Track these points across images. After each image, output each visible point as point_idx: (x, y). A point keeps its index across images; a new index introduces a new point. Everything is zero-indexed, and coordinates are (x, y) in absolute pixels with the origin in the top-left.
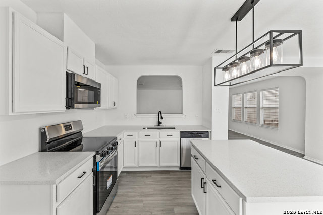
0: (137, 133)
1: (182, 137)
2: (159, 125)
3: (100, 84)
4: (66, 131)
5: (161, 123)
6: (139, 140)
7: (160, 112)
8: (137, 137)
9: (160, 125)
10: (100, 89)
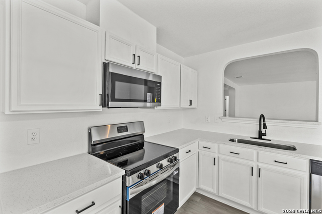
0: (216, 145)
1: (312, 172)
2: (260, 138)
3: (160, 77)
4: (118, 133)
5: (265, 135)
6: (221, 156)
7: (262, 116)
8: (217, 151)
9: (263, 137)
10: (160, 83)
